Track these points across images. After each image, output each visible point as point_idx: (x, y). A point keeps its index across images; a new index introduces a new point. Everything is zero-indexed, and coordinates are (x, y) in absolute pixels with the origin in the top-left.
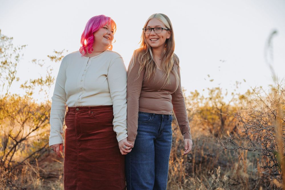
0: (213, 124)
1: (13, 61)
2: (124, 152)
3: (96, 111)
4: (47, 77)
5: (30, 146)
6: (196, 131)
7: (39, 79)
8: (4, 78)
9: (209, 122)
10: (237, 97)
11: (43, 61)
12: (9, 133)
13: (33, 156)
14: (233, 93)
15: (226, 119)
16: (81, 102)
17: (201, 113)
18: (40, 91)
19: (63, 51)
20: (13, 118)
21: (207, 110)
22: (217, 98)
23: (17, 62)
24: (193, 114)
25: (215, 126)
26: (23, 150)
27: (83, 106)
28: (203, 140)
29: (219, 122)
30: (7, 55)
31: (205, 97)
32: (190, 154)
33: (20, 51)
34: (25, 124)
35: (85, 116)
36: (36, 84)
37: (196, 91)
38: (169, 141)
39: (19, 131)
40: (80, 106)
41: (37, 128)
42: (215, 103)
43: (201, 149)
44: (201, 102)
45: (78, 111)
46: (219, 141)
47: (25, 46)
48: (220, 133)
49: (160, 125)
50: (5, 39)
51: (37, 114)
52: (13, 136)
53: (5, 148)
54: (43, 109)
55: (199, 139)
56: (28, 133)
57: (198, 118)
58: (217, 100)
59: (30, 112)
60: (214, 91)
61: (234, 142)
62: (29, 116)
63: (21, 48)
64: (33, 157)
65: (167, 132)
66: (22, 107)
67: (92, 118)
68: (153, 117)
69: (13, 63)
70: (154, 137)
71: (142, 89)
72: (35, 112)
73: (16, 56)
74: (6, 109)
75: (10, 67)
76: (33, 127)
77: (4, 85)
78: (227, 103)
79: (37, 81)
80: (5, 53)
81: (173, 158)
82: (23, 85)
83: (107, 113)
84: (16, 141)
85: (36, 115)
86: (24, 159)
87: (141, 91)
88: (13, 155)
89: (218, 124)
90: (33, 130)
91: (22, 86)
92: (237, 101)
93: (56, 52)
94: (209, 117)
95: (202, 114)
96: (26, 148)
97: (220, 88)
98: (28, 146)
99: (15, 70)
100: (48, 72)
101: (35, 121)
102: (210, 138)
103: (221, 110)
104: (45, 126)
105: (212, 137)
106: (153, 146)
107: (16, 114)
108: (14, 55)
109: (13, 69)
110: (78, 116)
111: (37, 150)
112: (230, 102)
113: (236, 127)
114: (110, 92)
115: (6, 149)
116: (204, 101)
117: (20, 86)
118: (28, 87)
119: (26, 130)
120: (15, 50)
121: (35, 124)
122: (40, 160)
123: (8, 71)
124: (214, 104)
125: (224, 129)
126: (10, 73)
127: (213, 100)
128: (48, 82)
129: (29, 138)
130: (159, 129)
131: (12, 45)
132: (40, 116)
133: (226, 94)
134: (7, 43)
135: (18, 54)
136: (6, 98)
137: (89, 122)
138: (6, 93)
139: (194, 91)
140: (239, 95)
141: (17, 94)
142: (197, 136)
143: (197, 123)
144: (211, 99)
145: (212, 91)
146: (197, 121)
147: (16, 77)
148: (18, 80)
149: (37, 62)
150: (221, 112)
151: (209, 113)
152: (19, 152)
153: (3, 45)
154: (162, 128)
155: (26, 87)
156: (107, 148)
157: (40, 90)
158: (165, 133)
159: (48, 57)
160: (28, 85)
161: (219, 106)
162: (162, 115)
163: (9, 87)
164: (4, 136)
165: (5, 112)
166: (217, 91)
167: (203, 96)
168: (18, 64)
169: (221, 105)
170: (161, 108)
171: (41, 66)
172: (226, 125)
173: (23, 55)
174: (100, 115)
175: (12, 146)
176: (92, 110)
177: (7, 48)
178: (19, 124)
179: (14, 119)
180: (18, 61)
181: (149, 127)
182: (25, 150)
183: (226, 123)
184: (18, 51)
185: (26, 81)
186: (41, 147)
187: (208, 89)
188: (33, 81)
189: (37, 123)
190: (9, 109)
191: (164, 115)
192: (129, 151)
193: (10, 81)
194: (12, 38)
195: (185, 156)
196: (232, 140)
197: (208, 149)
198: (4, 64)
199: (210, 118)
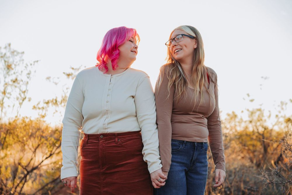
0: (254, 152)
1: (25, 78)
2: (157, 185)
3: (122, 139)
4: (62, 97)
5: (43, 176)
6: (234, 160)
7: (53, 100)
8: (14, 98)
9: (249, 149)
10: (282, 120)
11: (58, 78)
12: (19, 160)
13: (46, 187)
14: (277, 116)
15: (269, 146)
16: (106, 128)
17: (239, 138)
18: (54, 113)
19: (80, 67)
20: (23, 144)
21: (247, 135)
22: (259, 121)
23: (28, 80)
24: (231, 140)
25: (256, 153)
26: (35, 180)
27: (108, 133)
28: (242, 171)
29: (261, 149)
30: (17, 72)
31: (244, 119)
32: (228, 187)
33: (32, 67)
34: (37, 151)
35: (111, 144)
36: (50, 104)
37: (233, 112)
38: (204, 173)
39: (30, 158)
40: (105, 133)
41: (51, 155)
42: (256, 126)
43: (240, 182)
44: (240, 126)
45: (102, 139)
46: (263, 174)
47: (37, 61)
48: (262, 162)
49: (193, 154)
50: (15, 53)
51: (51, 140)
52: (23, 164)
53: (14, 178)
54: (57, 133)
55: (237, 170)
56: (41, 161)
57: (237, 144)
58: (258, 124)
59: (43, 137)
60: (255, 113)
61: (281, 174)
62: (42, 141)
63: (33, 63)
64: (46, 189)
65: (202, 162)
66: (34, 131)
67: (119, 147)
68: (184, 145)
69: (24, 81)
70: (186, 169)
71: (172, 112)
72: (48, 137)
73: (27, 73)
74: (16, 133)
75: (21, 86)
76: (46, 154)
77: (13, 106)
78: (270, 127)
79: (51, 102)
80: (15, 70)
81: (208, 191)
82: (36, 106)
83: (135, 140)
84: (26, 170)
85: (49, 141)
86: (35, 191)
87: (172, 113)
88: (23, 187)
89: (260, 152)
90: (47, 158)
91: (34, 107)
92: (282, 124)
93: (73, 69)
94: (249, 143)
95: (240, 140)
96: (38, 177)
97: (262, 109)
98: (41, 175)
99: (26, 89)
100: (63, 91)
101: (49, 147)
102: (251, 169)
103: (263, 135)
104: (60, 153)
105: (253, 167)
106: (185, 179)
107: (27, 139)
108: (25, 72)
109: (24, 88)
110: (103, 145)
111: (50, 180)
112: (273, 126)
113: (281, 155)
114: (136, 116)
115: (15, 180)
116: (243, 125)
117: (32, 107)
118: (41, 108)
119: (39, 158)
120: (27, 66)
121: (49, 151)
122: (53, 192)
123: (19, 90)
124: (255, 128)
125: (267, 158)
126: (21, 92)
127: (253, 124)
128: (64, 103)
129: (41, 166)
130: (192, 159)
131: (23, 60)
132: (55, 142)
133: (270, 116)
134: (17, 58)
135: (30, 71)
136: (15, 121)
137: (117, 151)
138: (16, 115)
139: (231, 113)
140: (284, 117)
141: (28, 116)
142: (236, 166)
143: (235, 151)
144: (251, 122)
145: (252, 113)
146: (235, 148)
147: (27, 97)
148: (29, 100)
149: (51, 79)
150: (264, 138)
151: (248, 138)
152: (30, 183)
153: (13, 61)
154: (194, 158)
155: (39, 108)
156: (137, 181)
157: (54, 111)
158: (199, 165)
159: (64, 74)
160: (41, 106)
161: (261, 130)
162: (194, 142)
163: (19, 108)
164: (13, 164)
165: (15, 137)
166: (258, 113)
167: (241, 119)
168: (29, 83)
169: (263, 130)
170: (192, 134)
171: (56, 84)
172: (269, 153)
173: (35, 72)
174: (128, 142)
175: (23, 176)
176: (118, 137)
177: (17, 64)
178: (31, 151)
179: (25, 145)
180: (30, 78)
181: (179, 157)
182: (37, 181)
183: (270, 150)
184: (29, 68)
185: (39, 101)
186: (55, 178)
187: (248, 110)
188: (47, 101)
189: (50, 149)
190: (19, 134)
191: (198, 143)
192: (163, 184)
193: (21, 101)
194: (23, 53)
195: (221, 190)
196: (278, 172)
197: (248, 182)
198: (14, 82)
199: (250, 145)
